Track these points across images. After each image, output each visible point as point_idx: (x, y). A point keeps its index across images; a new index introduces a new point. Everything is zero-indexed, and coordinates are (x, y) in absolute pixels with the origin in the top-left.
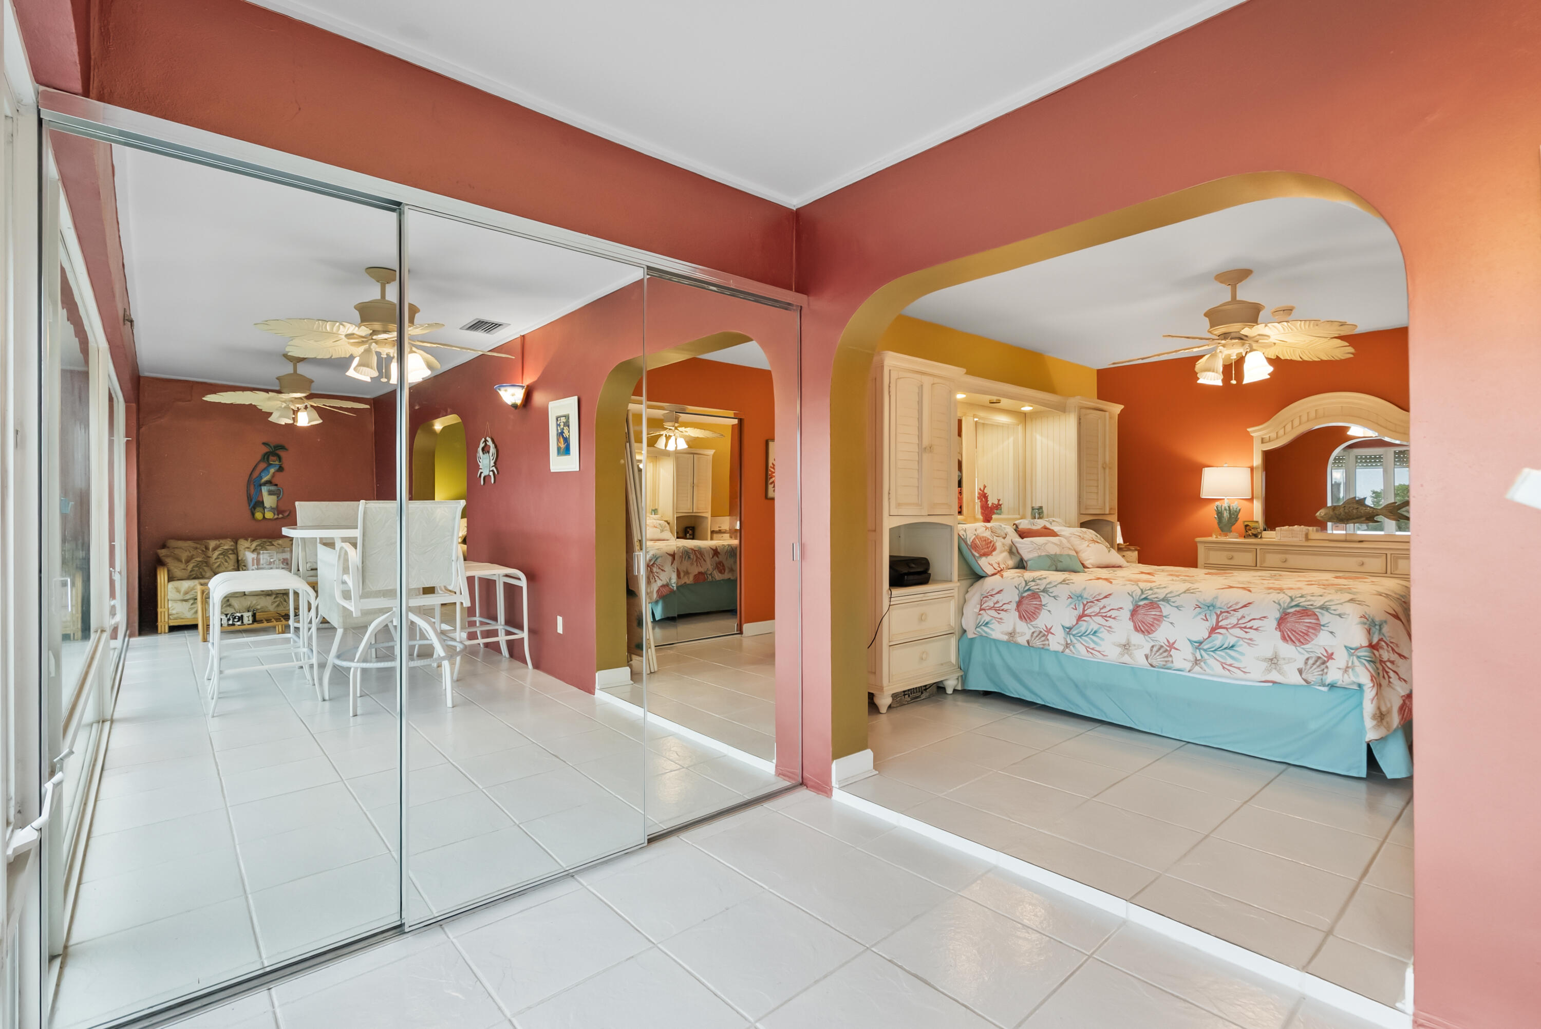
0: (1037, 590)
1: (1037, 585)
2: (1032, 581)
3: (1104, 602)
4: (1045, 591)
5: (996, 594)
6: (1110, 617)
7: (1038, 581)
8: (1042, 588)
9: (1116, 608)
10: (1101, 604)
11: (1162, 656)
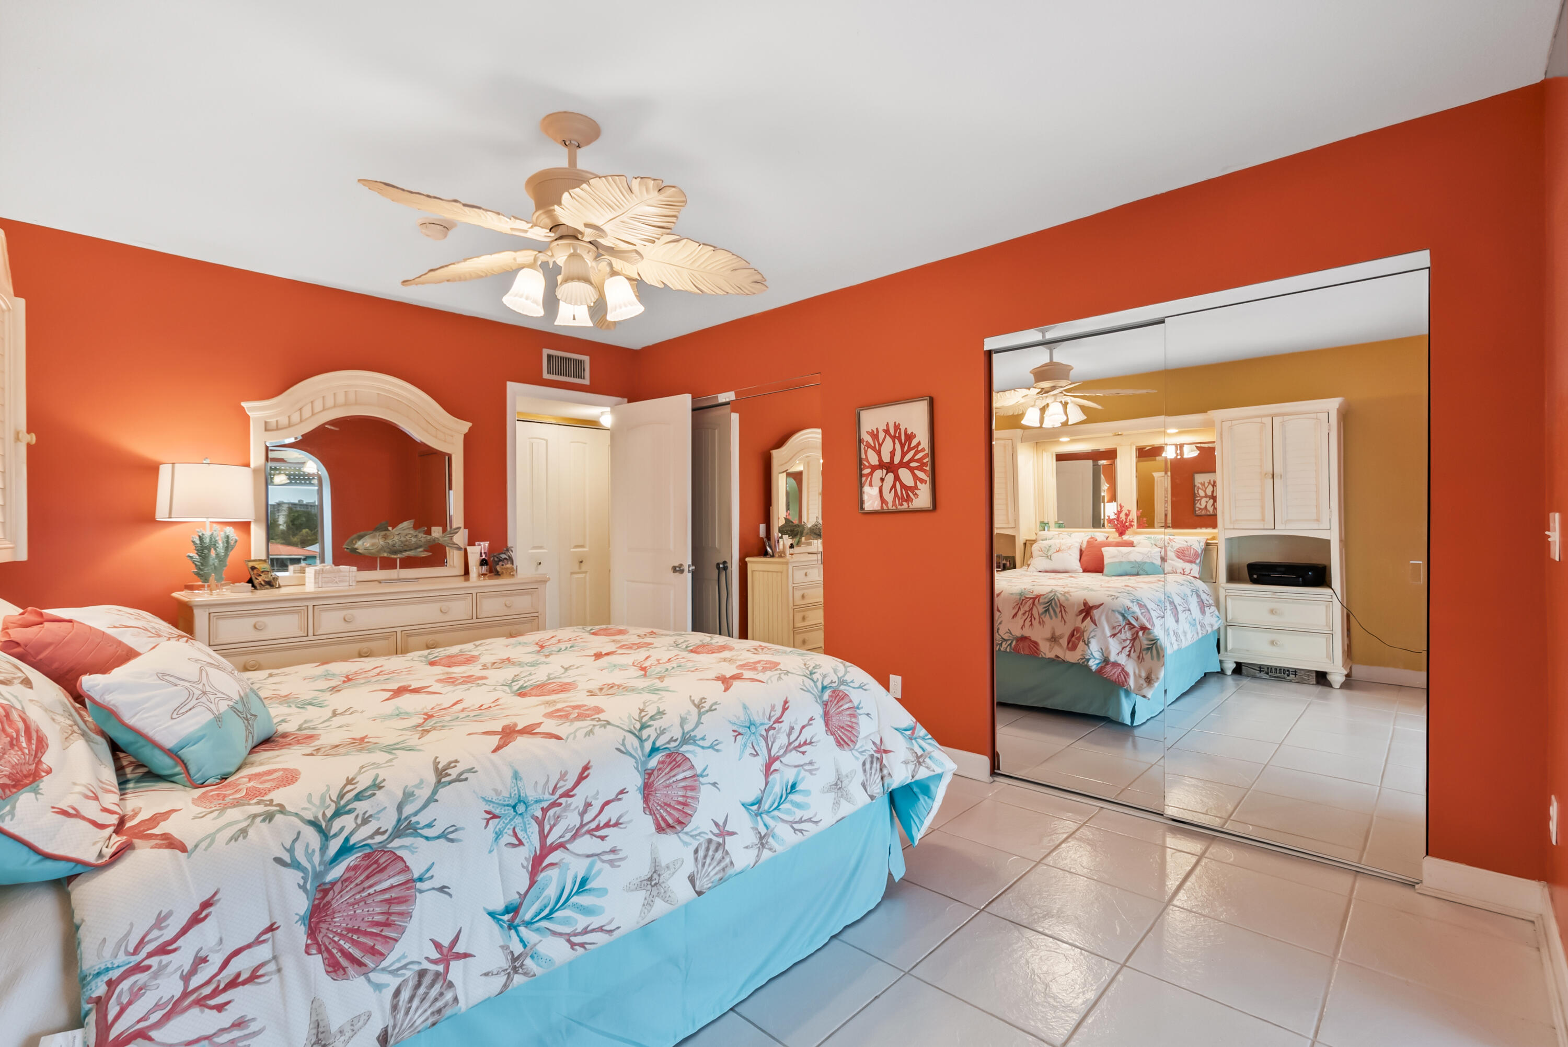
0: (379, 839)
1: (365, 821)
2: (337, 814)
3: (582, 792)
4: (406, 827)
5: (184, 931)
6: (607, 825)
7: (362, 807)
8: (388, 822)
9: (613, 797)
10: (577, 802)
11: (715, 863)
